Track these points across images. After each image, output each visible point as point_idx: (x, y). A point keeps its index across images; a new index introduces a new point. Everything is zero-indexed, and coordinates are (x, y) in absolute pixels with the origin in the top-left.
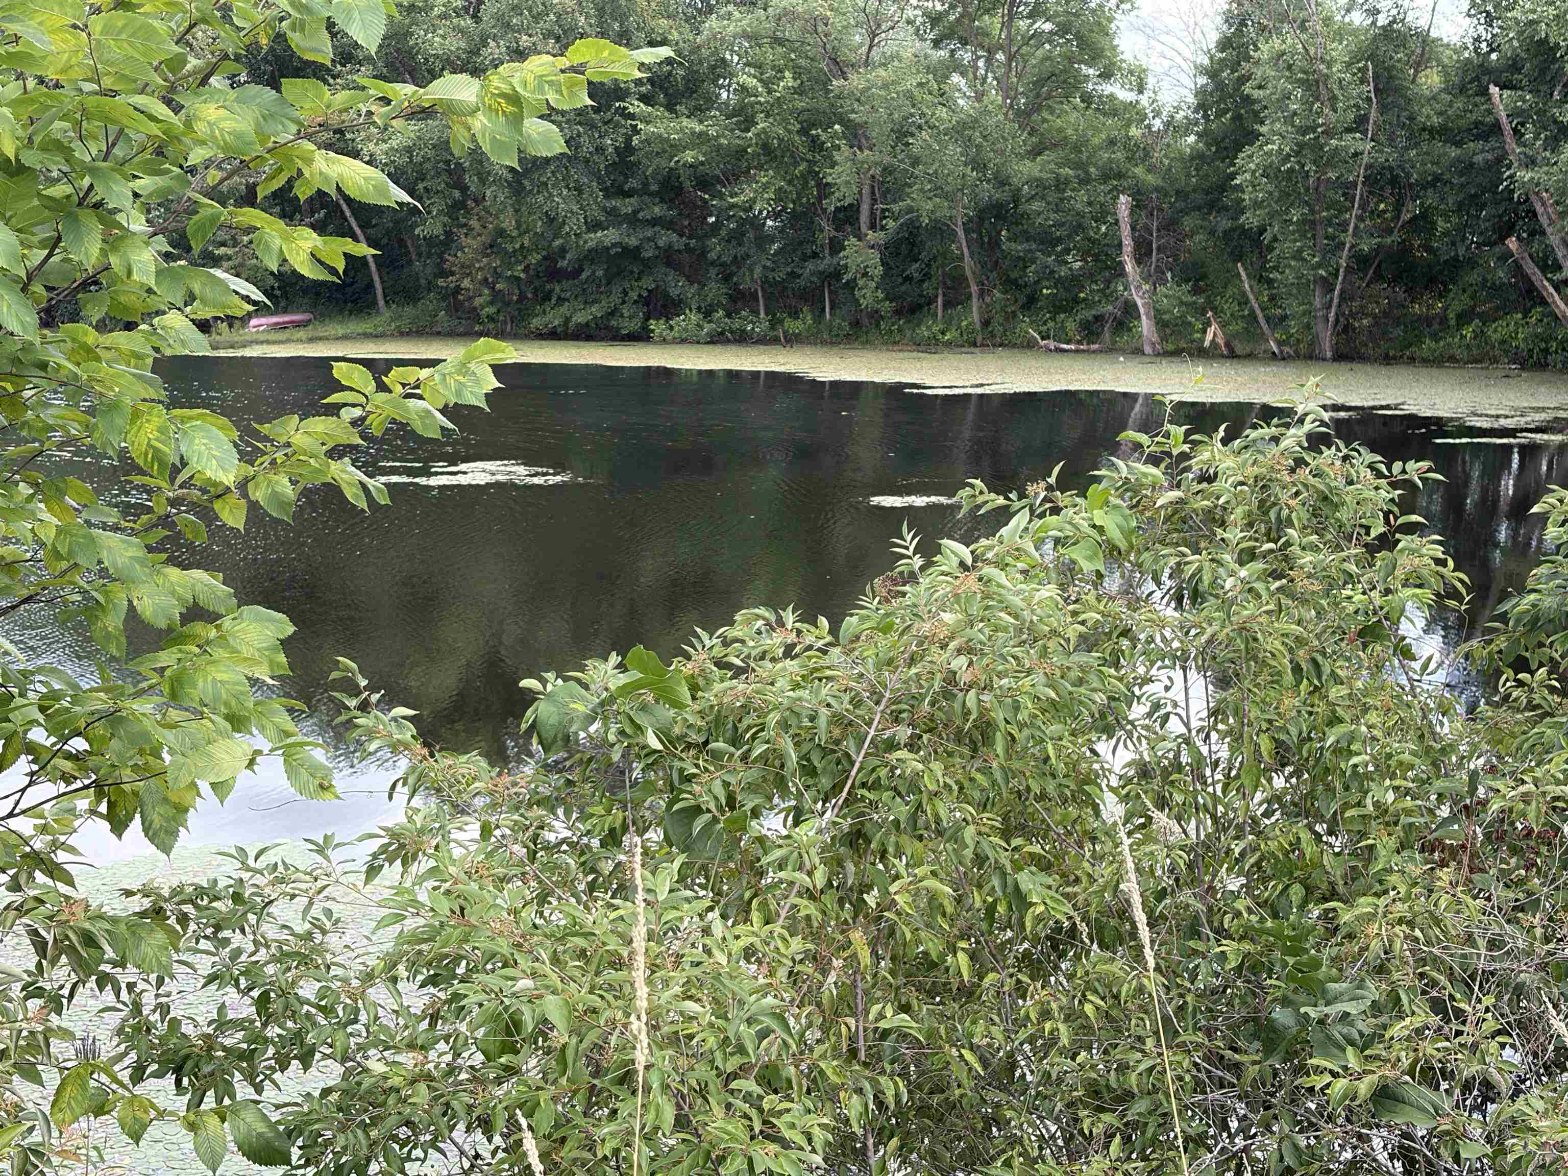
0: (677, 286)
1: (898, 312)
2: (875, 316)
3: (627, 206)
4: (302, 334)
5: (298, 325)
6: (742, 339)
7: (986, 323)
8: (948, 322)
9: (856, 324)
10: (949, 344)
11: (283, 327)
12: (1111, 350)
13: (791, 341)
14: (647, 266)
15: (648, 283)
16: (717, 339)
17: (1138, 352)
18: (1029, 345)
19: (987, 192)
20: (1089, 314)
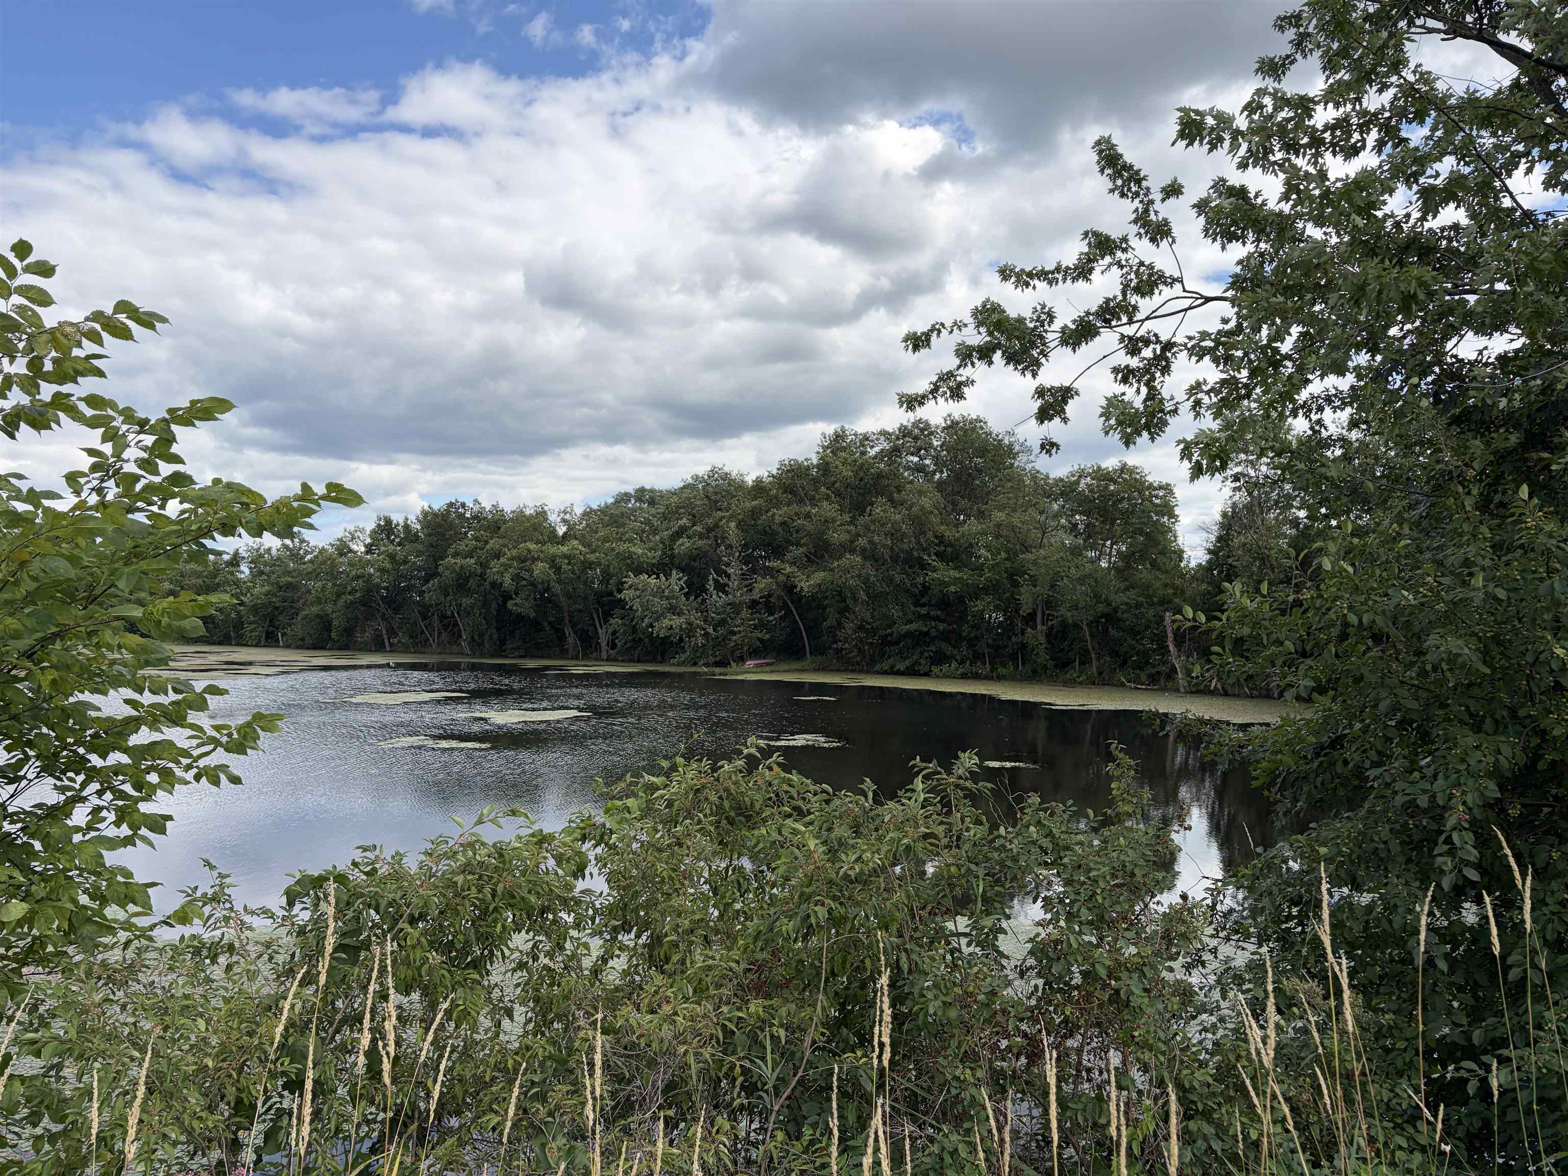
0: (949, 650)
1: (1056, 666)
2: (1045, 668)
3: (924, 611)
4: (768, 669)
5: (767, 664)
6: (976, 677)
7: (1100, 673)
8: (1081, 672)
9: (1034, 671)
10: (1081, 683)
11: (761, 665)
12: (1164, 689)
13: (1000, 678)
14: (933, 640)
15: (933, 648)
16: (964, 677)
17: (1178, 690)
18: (1122, 685)
19: (1101, 608)
20: (1154, 671)
